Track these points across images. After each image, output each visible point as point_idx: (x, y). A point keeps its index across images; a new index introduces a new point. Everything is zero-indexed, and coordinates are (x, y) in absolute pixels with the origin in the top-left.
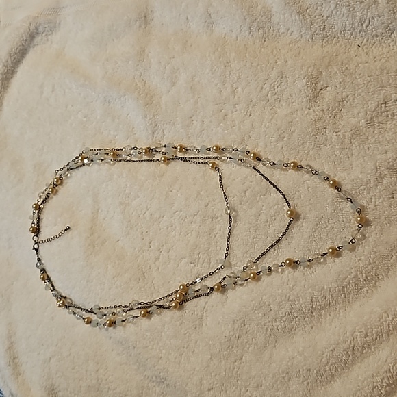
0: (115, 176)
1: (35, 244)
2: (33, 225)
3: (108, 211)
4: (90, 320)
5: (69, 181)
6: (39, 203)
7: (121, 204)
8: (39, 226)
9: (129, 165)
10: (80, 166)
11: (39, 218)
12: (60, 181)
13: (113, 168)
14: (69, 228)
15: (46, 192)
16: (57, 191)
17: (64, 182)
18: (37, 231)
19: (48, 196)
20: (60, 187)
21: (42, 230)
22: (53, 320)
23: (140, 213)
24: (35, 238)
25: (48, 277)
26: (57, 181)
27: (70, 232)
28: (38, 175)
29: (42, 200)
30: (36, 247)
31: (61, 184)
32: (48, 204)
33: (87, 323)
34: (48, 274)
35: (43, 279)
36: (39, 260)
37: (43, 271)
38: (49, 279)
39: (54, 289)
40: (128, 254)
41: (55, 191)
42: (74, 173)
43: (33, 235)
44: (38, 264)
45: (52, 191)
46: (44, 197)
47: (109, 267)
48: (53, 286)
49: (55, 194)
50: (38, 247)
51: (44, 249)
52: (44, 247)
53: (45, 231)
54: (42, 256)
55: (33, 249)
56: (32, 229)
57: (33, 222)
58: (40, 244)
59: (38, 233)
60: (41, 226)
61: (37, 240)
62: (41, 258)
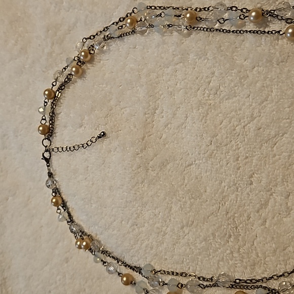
0: (192, 56)
1: (46, 151)
2: (43, 122)
3: (175, 114)
4: (130, 279)
5: (104, 57)
6: (55, 89)
7: (200, 104)
8: (52, 124)
9: (218, 38)
10: (126, 34)
11: (53, 113)
12: (89, 56)
13: (187, 42)
14: (103, 135)
15: (67, 72)
16: (84, 72)
17: (97, 58)
18: (49, 132)
19: (68, 80)
20: (89, 65)
21: (58, 130)
22: (67, 262)
23: (236, 123)
24: (46, 142)
25: (63, 201)
26: (85, 56)
27: (105, 142)
28: (53, 44)
29: (58, 84)
30: (47, 155)
31: (91, 61)
32: (69, 92)
33: (126, 283)
34: (64, 197)
35: (56, 204)
36: (50, 175)
37: (56, 191)
38: (64, 205)
39: (71, 220)
40: (208, 190)
41: (80, 71)
42: (114, 45)
43: (43, 137)
44: (50, 183)
45: (77, 72)
46: (62, 79)
47: (175, 208)
48: (70, 215)
49: (80, 77)
50: (50, 157)
51: (60, 160)
52: (60, 158)
53: (63, 134)
54: (56, 170)
55: (42, 159)
56: (41, 128)
57: (44, 118)
58: (53, 153)
59: (50, 134)
60: (56, 125)
61: (48, 145)
62: (54, 173)
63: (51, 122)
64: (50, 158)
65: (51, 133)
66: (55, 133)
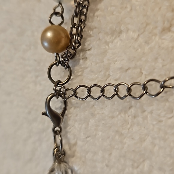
8: (80, 25)
18: (67, 46)
21: (94, 44)
50: (65, 109)
51: (92, 121)
52: (93, 115)
53: (105, 52)
54: (75, 144)
55: (44, 114)
56: (49, 34)
57: (59, 10)
58: (73, 100)
59: (72, 51)
60: (91, 29)
61: (64, 80)
62: (68, 152)
63: (76, 21)
64: (63, 114)
65: (75, 48)
66: (84, 50)
